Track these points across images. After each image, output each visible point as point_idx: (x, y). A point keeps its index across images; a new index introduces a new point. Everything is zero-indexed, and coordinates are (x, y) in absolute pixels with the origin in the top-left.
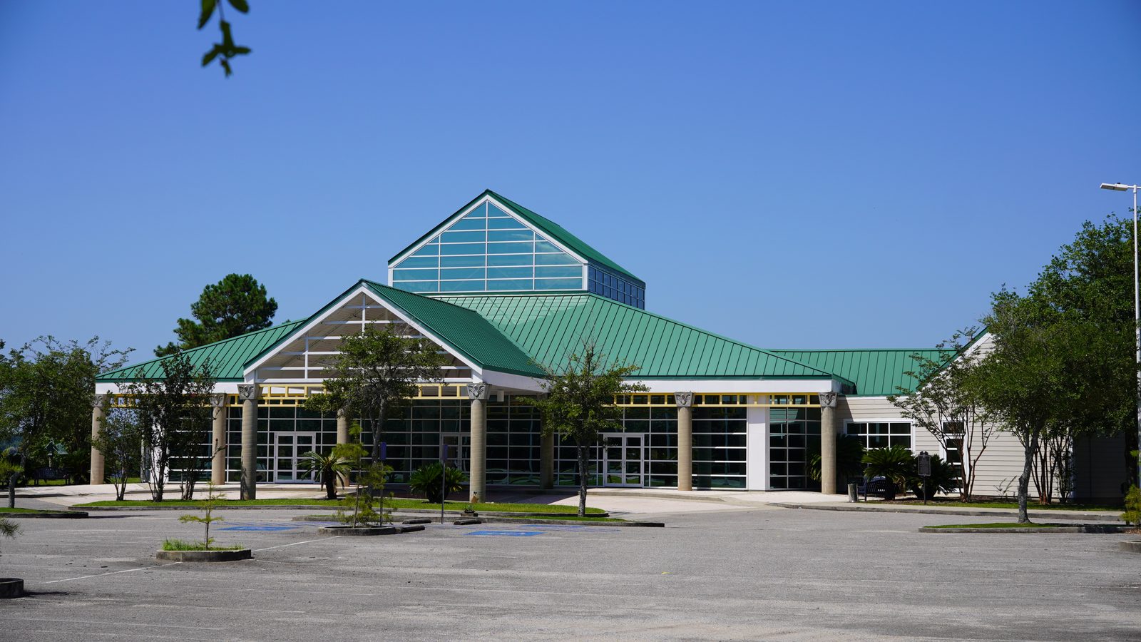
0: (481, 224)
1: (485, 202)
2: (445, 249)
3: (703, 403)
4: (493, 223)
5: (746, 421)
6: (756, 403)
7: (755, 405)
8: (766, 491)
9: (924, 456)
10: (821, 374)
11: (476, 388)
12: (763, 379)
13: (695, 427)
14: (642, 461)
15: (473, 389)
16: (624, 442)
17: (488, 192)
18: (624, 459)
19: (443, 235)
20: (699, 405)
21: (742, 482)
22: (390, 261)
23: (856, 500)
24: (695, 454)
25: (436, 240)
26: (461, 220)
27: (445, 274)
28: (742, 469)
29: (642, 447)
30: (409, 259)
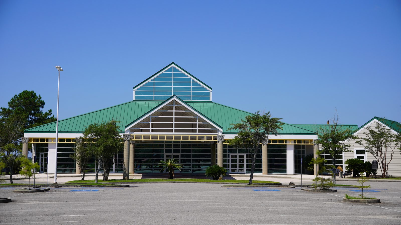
0: (171, 75)
1: (172, 67)
2: (156, 84)
3: (272, 143)
4: (175, 75)
5: (286, 150)
6: (290, 143)
7: (290, 144)
8: (294, 174)
9: (375, 162)
10: (314, 133)
11: (221, 137)
12: (294, 134)
13: (269, 151)
14: (245, 164)
15: (219, 137)
16: (238, 157)
17: (173, 63)
18: (238, 163)
19: (156, 78)
20: (270, 144)
21: (285, 171)
22: (134, 88)
23: (342, 178)
24: (269, 161)
25: (153, 80)
26: (163, 73)
27: (156, 93)
28: (285, 167)
29: (245, 159)
30: (142, 87)
